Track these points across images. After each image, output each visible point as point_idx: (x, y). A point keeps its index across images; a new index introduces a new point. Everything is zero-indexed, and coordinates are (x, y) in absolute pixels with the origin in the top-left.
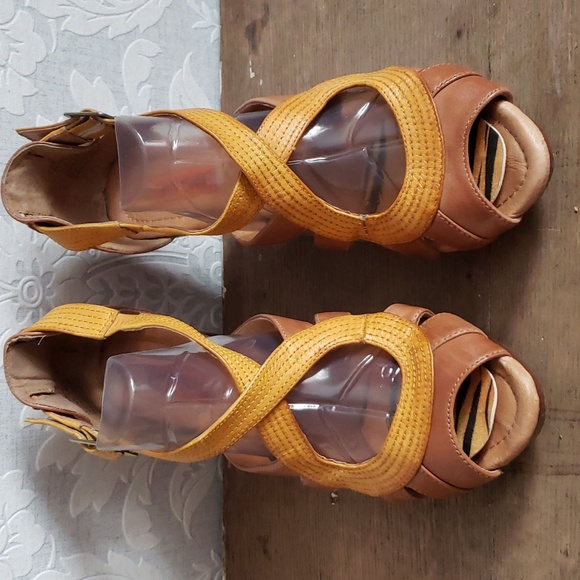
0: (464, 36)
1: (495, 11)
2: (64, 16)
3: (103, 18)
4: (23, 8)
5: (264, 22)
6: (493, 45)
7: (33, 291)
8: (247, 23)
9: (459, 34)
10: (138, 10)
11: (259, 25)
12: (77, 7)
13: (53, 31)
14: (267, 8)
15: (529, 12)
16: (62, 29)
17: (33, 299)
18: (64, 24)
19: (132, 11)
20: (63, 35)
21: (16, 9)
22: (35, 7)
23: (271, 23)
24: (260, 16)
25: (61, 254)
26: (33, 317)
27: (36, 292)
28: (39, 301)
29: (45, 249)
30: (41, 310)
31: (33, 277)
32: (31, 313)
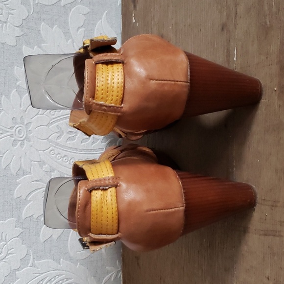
7: (21, 132)
13: (31, 4)
16: (36, 2)
17: (21, 136)
20: (37, 5)
25: (36, 114)
26: (21, 144)
27: (23, 132)
28: (24, 137)
29: (27, 111)
30: (25, 141)
31: (21, 125)
32: (20, 142)
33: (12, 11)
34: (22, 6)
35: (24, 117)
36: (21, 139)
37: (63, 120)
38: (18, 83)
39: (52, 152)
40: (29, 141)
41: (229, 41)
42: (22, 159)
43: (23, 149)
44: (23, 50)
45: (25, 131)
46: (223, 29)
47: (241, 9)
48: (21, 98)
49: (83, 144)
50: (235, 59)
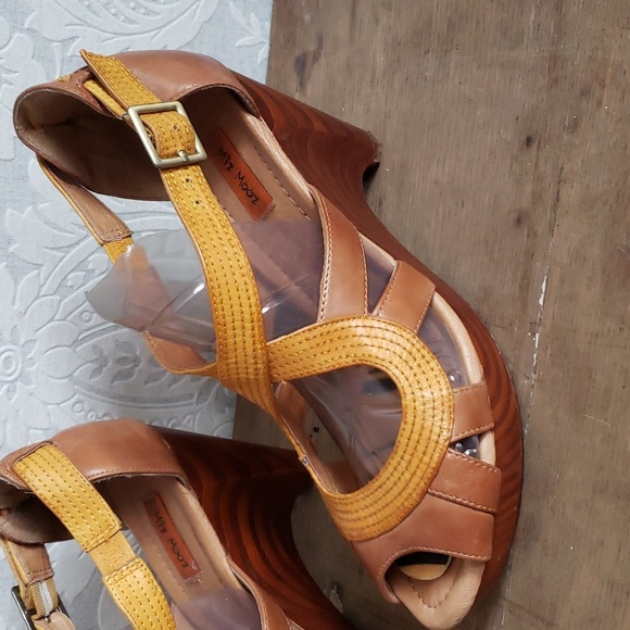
0: (535, 145)
1: (574, 126)
2: (73, 38)
3: (122, 38)
4: (22, 30)
5: (316, 58)
6: (567, 167)
7: (11, 363)
8: (298, 52)
9: (529, 141)
10: (169, 27)
11: (310, 59)
12: (90, 26)
13: (57, 57)
14: (320, 41)
15: (614, 139)
16: (69, 54)
17: (10, 371)
18: (72, 48)
19: (160, 28)
20: (70, 61)
21: (12, 33)
22: (37, 28)
23: (323, 60)
24: (312, 47)
25: (48, 319)
26: (8, 390)
27: (14, 363)
28: (16, 374)
29: (28, 314)
30: (19, 383)
31: (12, 347)
32: (6, 387)
33: (10, 76)
34: (34, 61)
35: (18, 328)
36: (10, 378)
37: (110, 331)
38: (11, 249)
39: (78, 405)
40: (27, 383)
41: (530, 255)
42: (8, 426)
43: (13, 401)
44: (29, 170)
45: (20, 360)
46: (519, 221)
47: (571, 195)
48: (16, 284)
49: (149, 385)
50: (541, 302)
